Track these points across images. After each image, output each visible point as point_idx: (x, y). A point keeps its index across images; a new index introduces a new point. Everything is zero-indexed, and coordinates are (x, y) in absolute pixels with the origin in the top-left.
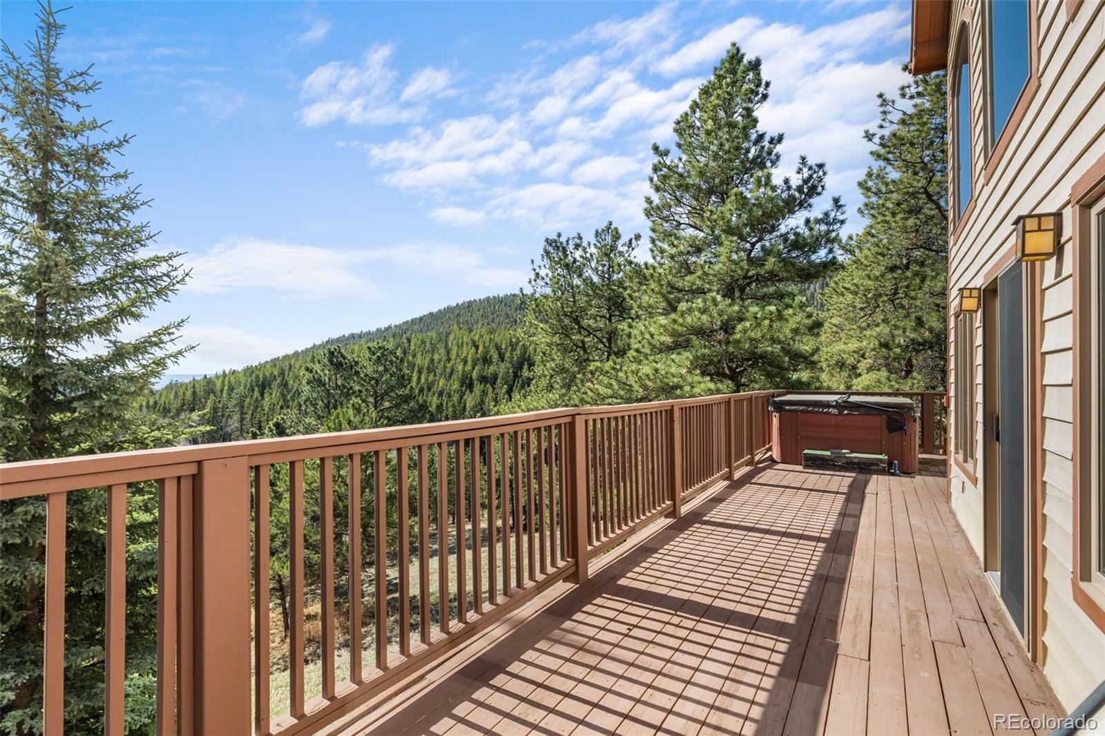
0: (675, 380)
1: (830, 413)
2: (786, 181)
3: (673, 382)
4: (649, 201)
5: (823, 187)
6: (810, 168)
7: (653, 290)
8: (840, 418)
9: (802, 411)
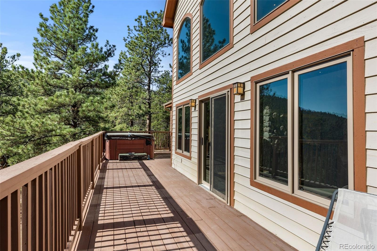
0: (51, 127)
1: (128, 140)
2: (102, 48)
3: (50, 128)
4: (36, 39)
5: (114, 54)
6: (110, 46)
7: (37, 84)
8: (131, 141)
9: (118, 139)
